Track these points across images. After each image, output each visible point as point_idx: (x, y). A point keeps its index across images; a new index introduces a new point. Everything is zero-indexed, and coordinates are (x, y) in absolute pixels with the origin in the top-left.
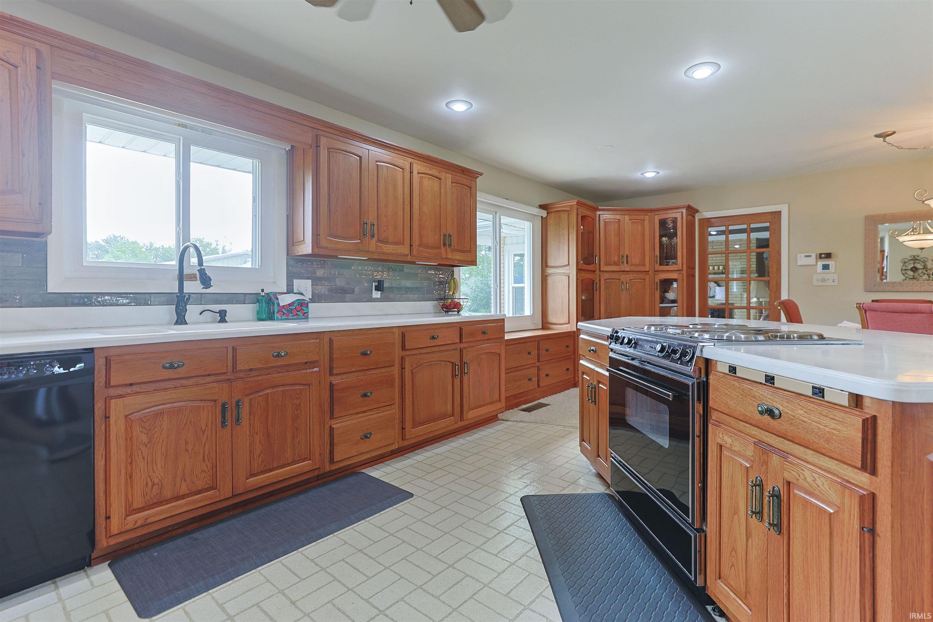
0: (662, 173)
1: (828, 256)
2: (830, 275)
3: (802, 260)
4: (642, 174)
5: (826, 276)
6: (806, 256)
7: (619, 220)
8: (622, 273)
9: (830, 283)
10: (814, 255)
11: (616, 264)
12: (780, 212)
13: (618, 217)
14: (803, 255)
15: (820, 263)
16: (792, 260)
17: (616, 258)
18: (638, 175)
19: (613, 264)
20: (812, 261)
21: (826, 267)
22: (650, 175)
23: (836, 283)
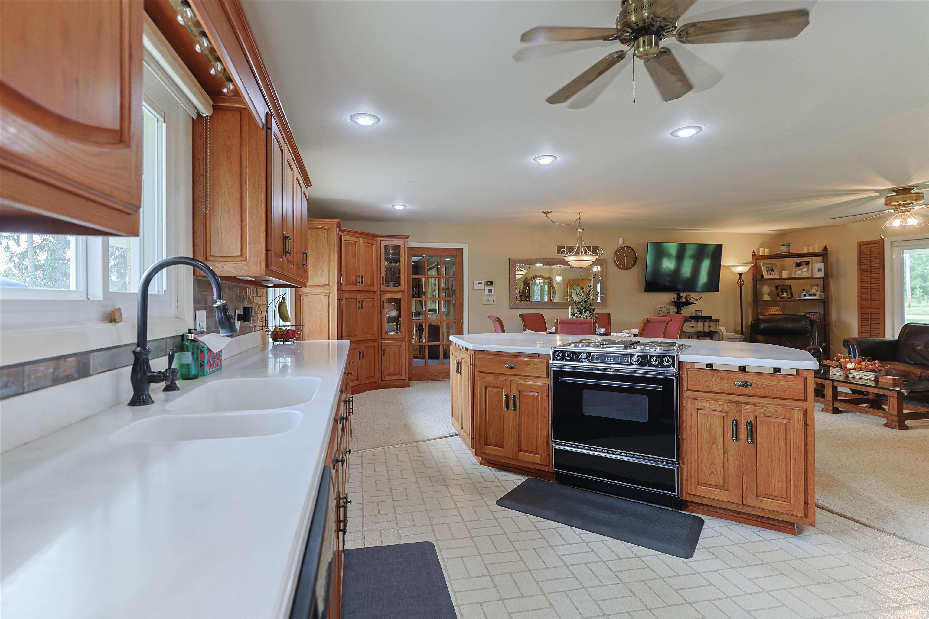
0: (409, 207)
1: (491, 283)
2: (492, 297)
3: (477, 286)
4: (392, 206)
5: (490, 298)
6: (479, 283)
7: (356, 242)
8: (357, 292)
9: (492, 302)
10: (483, 283)
11: (354, 284)
12: (462, 249)
13: (355, 239)
14: (477, 282)
15: (487, 289)
16: (471, 285)
17: (354, 278)
18: (389, 206)
19: (351, 283)
20: (482, 286)
21: (490, 291)
22: (399, 207)
23: (495, 303)
